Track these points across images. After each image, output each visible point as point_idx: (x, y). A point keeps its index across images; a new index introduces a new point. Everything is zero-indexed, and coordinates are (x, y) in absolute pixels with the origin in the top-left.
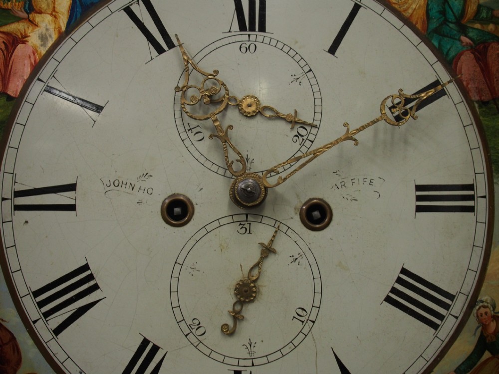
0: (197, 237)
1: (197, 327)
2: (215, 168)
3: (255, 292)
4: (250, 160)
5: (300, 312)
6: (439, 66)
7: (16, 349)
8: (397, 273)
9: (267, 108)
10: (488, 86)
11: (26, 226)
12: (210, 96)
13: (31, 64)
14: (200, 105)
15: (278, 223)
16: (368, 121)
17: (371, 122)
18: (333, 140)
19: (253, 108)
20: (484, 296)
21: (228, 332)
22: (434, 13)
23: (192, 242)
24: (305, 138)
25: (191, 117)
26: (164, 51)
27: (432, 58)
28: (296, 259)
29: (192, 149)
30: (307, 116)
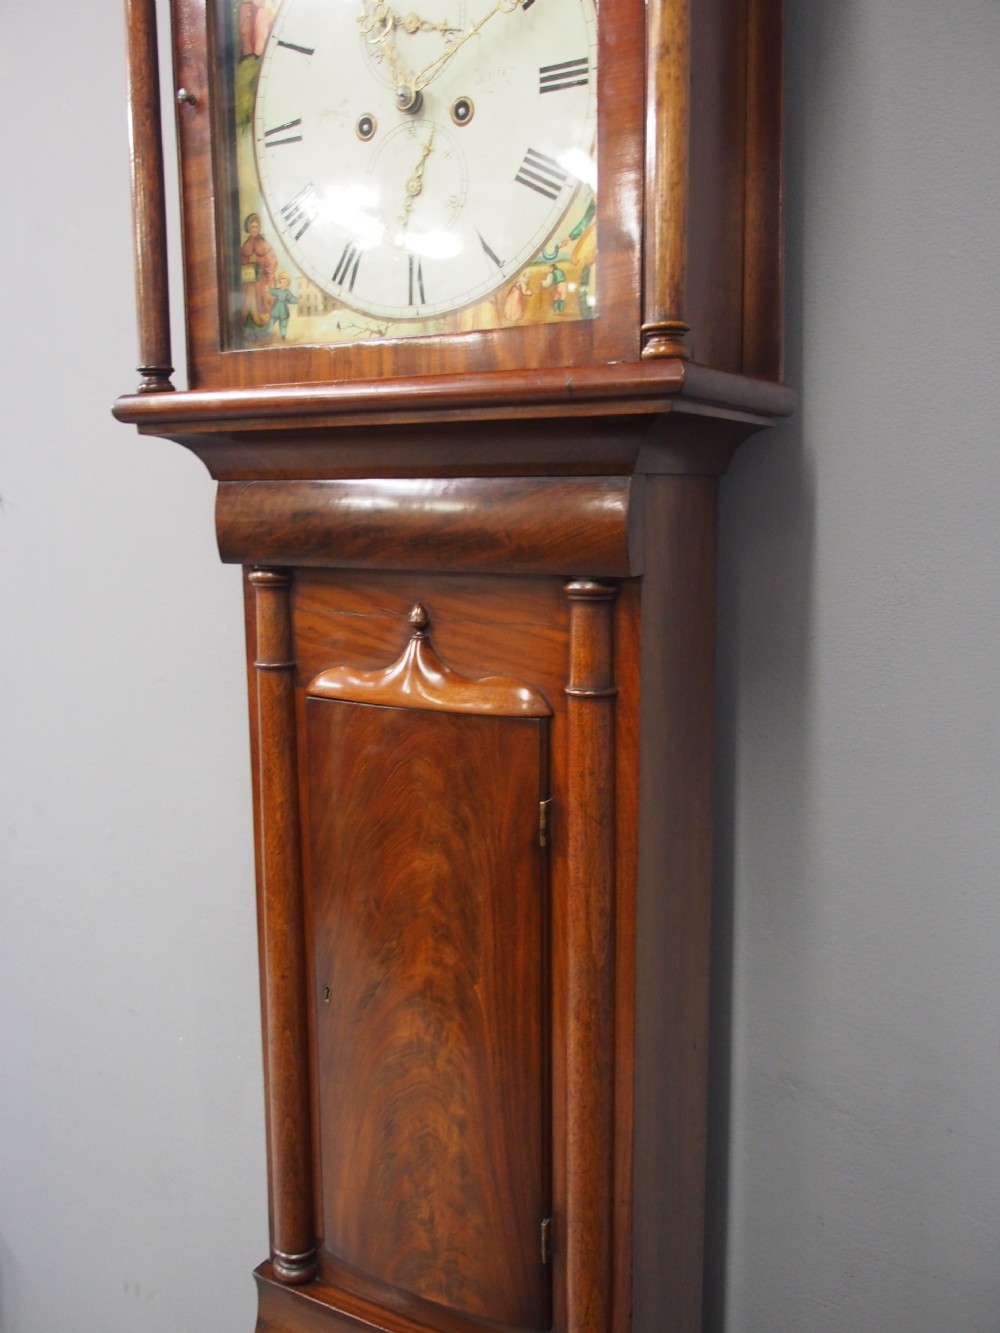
0: (380, 148)
3: (420, 186)
7: (274, 255)
8: (524, 154)
9: (424, 22)
11: (273, 158)
12: (380, 21)
15: (435, 125)
19: (414, 24)
23: (377, 152)
29: (373, 72)
30: (453, 24)
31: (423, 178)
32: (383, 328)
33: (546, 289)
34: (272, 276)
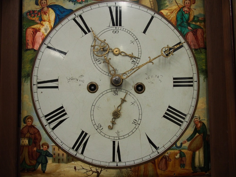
0: (100, 96)
1: (100, 126)
2: (105, 73)
3: (119, 115)
4: (117, 70)
5: (135, 121)
6: (181, 37)
7: (40, 135)
8: (167, 107)
9: (122, 52)
10: (197, 44)
11: (42, 94)
12: (103, 49)
13: (42, 39)
14: (100, 52)
15: (127, 92)
16: (157, 56)
17: (158, 56)
18: (145, 63)
19: (118, 52)
20: (196, 115)
21: (111, 128)
22: (179, 19)
23: (98, 98)
24: (135, 62)
25: (97, 56)
26: (87, 33)
27: (179, 34)
28: (133, 103)
29: (97, 66)
30: (136, 55)
31: (121, 111)
32: (99, 171)
33: (177, 159)
34: (38, 144)
